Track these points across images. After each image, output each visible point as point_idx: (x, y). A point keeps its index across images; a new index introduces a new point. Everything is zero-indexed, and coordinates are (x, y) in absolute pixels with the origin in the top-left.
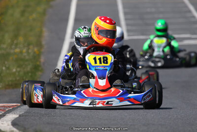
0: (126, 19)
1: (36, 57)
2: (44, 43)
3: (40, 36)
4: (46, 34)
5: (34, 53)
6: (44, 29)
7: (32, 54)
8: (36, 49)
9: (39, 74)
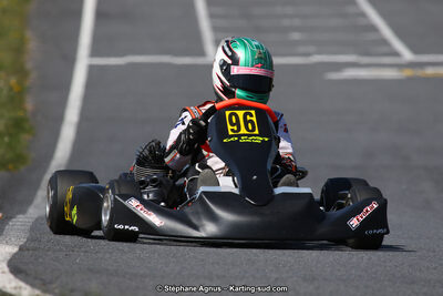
0: (212, 16)
1: (16, 99)
2: (29, 65)
3: (19, 50)
4: (32, 45)
5: (11, 89)
6: (29, 34)
7: (5, 92)
8: (13, 81)
9: (25, 137)
